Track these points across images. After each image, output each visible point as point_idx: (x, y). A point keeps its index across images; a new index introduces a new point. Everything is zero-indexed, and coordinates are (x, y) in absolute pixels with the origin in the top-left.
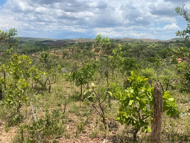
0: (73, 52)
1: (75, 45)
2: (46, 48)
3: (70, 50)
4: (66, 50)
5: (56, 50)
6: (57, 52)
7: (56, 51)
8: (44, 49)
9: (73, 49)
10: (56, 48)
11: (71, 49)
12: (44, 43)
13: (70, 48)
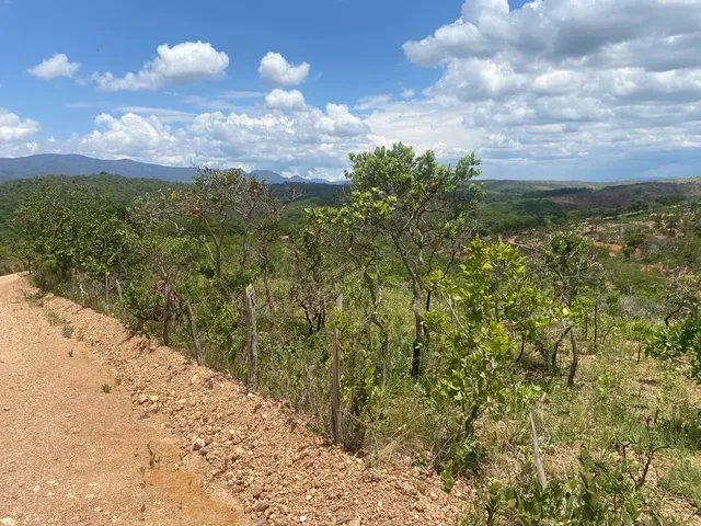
0: (672, 233)
1: (686, 202)
2: (559, 217)
3: (657, 227)
4: (642, 224)
5: (597, 223)
6: (600, 234)
7: (600, 229)
8: (554, 221)
9: (672, 223)
10: (597, 218)
11: (663, 222)
12: (552, 199)
13: (659, 217)
